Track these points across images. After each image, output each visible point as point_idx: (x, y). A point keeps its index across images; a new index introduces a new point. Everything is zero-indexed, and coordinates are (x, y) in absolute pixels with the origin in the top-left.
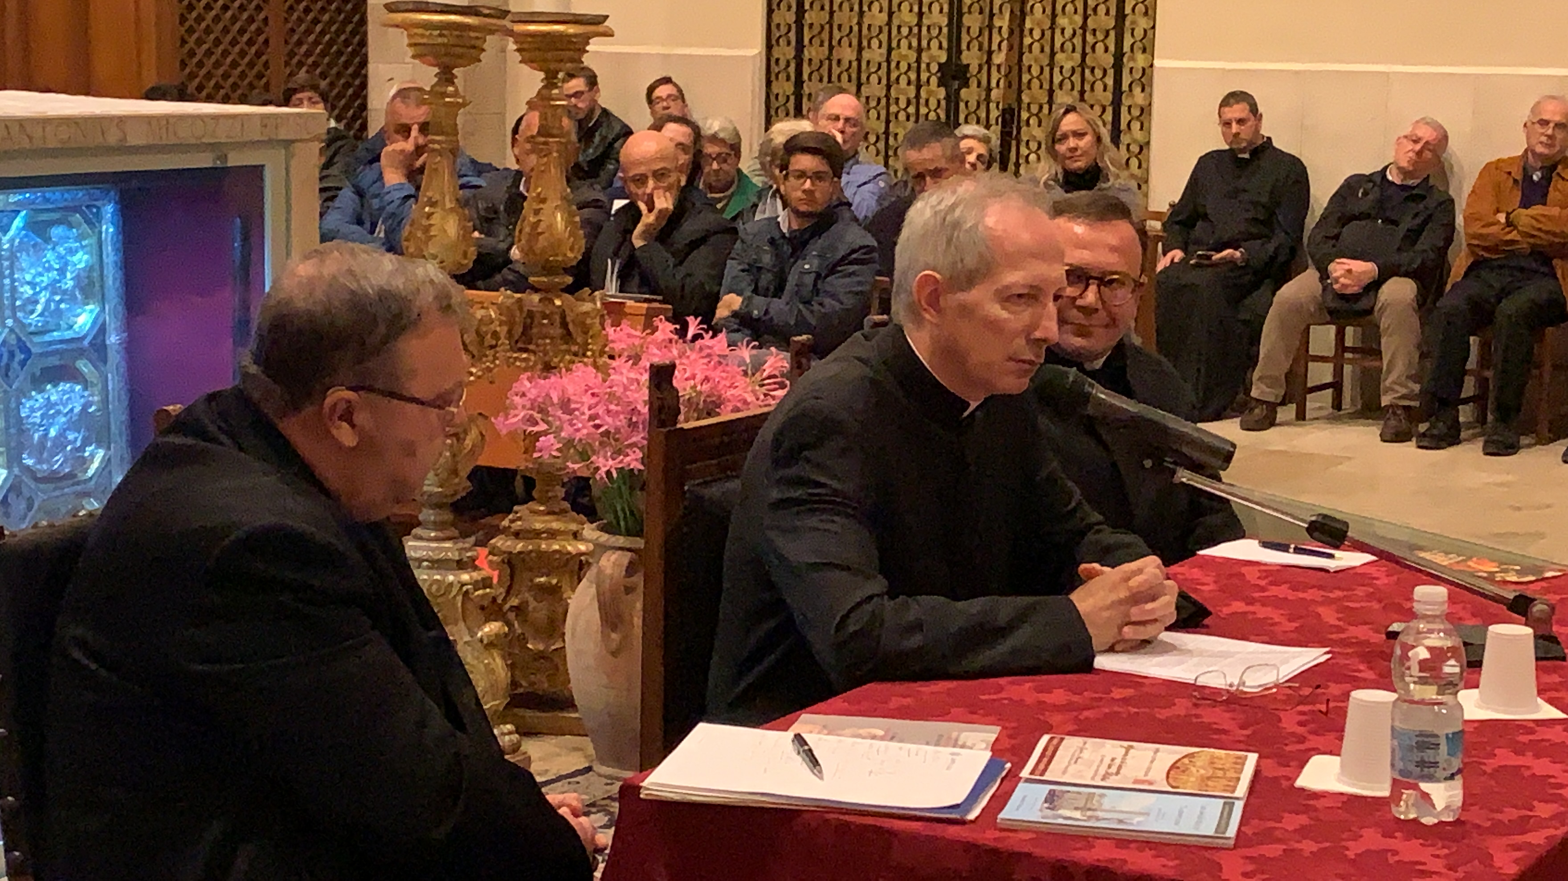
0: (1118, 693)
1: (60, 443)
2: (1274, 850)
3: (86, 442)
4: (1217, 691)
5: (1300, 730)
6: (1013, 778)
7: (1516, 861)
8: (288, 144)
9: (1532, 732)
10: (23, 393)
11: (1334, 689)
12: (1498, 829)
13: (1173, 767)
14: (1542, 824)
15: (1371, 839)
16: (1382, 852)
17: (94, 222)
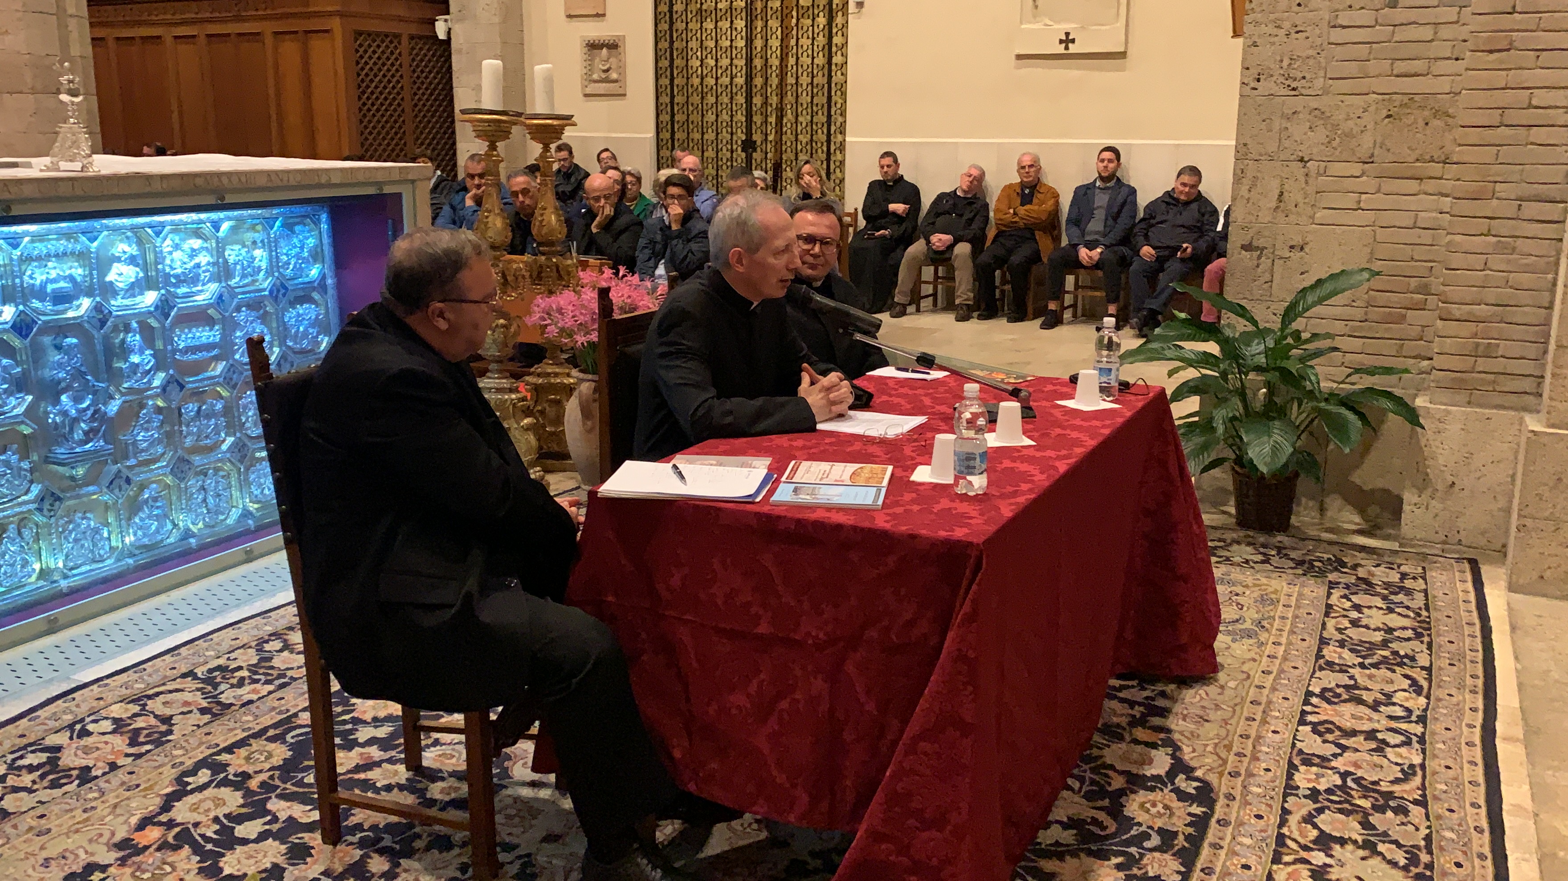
0: (827, 441)
1: (305, 334)
2: (899, 510)
3: (319, 334)
4: (875, 438)
5: (913, 454)
6: (777, 481)
7: (1011, 511)
8: (413, 182)
9: (1019, 451)
10: (285, 309)
11: (929, 435)
12: (1003, 496)
13: (853, 473)
14: (1023, 493)
15: (945, 503)
16: (950, 509)
17: (317, 223)
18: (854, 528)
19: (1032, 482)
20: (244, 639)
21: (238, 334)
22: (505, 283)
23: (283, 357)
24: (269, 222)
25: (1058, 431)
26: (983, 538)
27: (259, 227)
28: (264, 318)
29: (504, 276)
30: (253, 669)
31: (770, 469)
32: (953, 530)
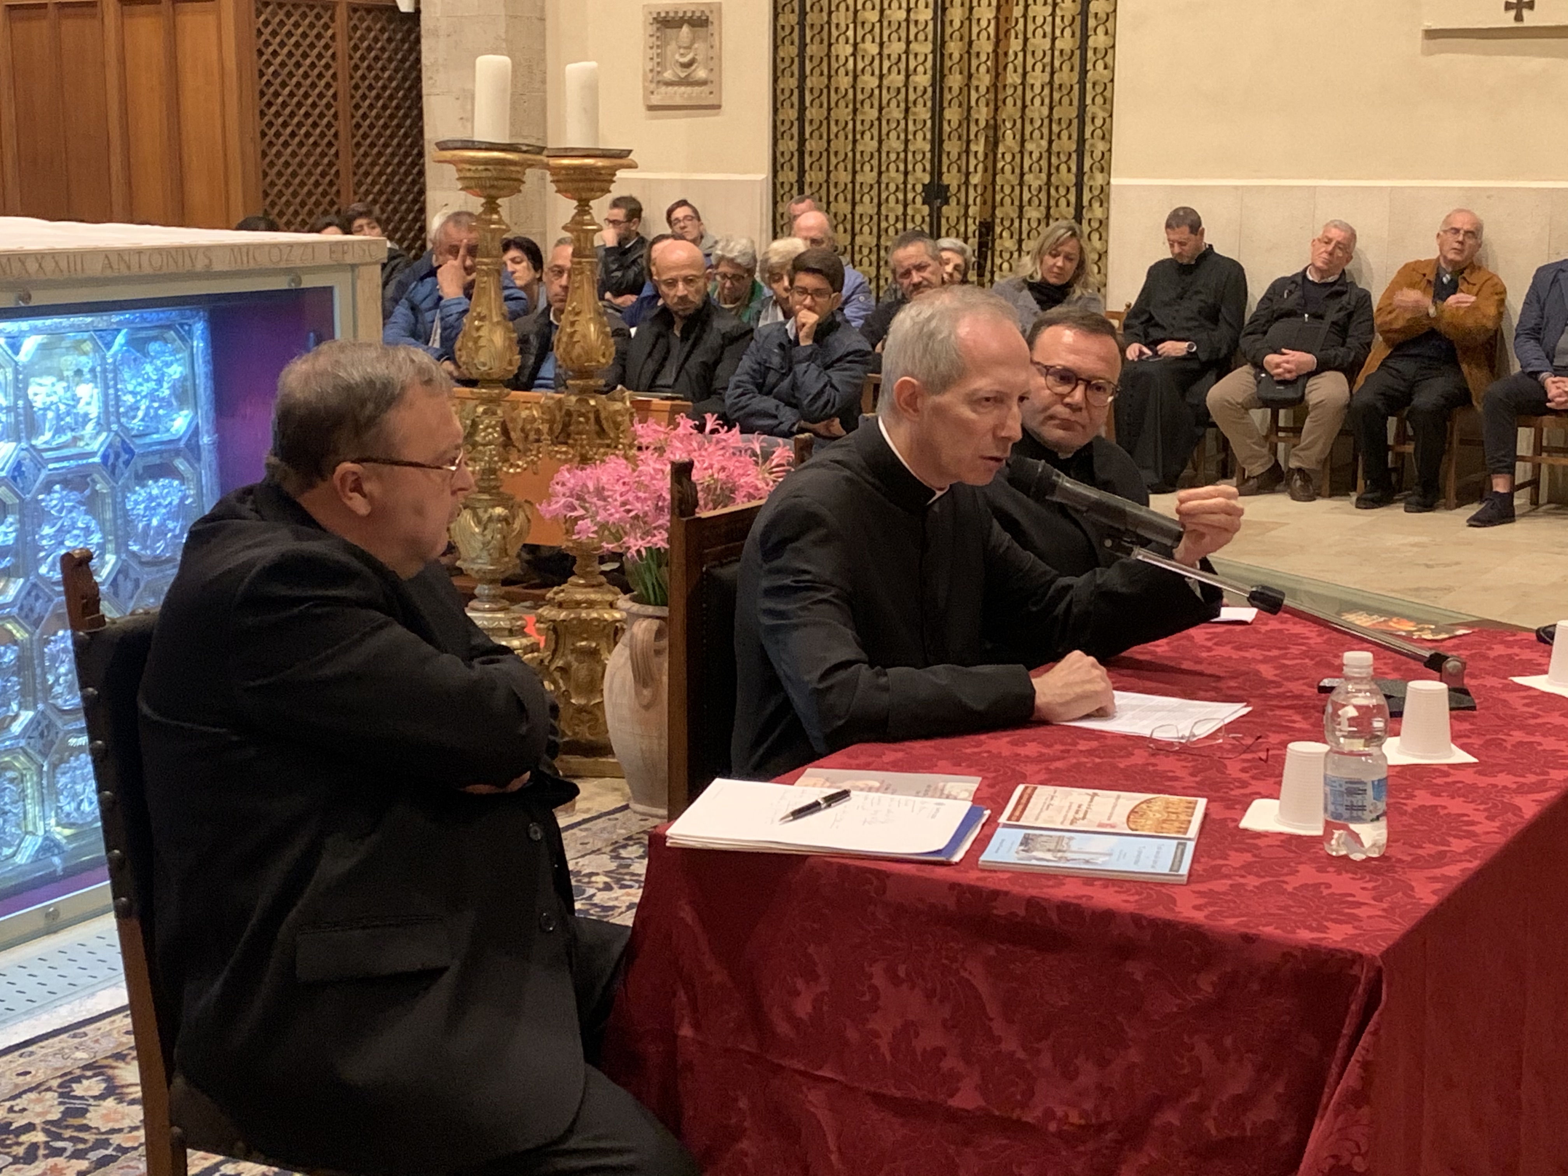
0: (1083, 746)
1: (161, 532)
2: (1221, 885)
4: (1171, 744)
5: (1244, 776)
6: (992, 824)
7: (1434, 892)
8: (353, 267)
9: (1447, 775)
10: (127, 488)
11: (1274, 739)
12: (1417, 863)
13: (1133, 811)
14: (1456, 858)
15: (1307, 874)
16: (1317, 886)
17: (186, 338)
18: (1137, 920)
19: (1470, 835)
20: (39, 1074)
21: (47, 530)
22: (507, 442)
23: (122, 571)
24: (105, 338)
25: (1518, 736)
26: (1384, 945)
27: (88, 347)
28: (92, 504)
29: (505, 432)
30: (53, 1129)
31: (978, 800)
32: (1324, 929)
